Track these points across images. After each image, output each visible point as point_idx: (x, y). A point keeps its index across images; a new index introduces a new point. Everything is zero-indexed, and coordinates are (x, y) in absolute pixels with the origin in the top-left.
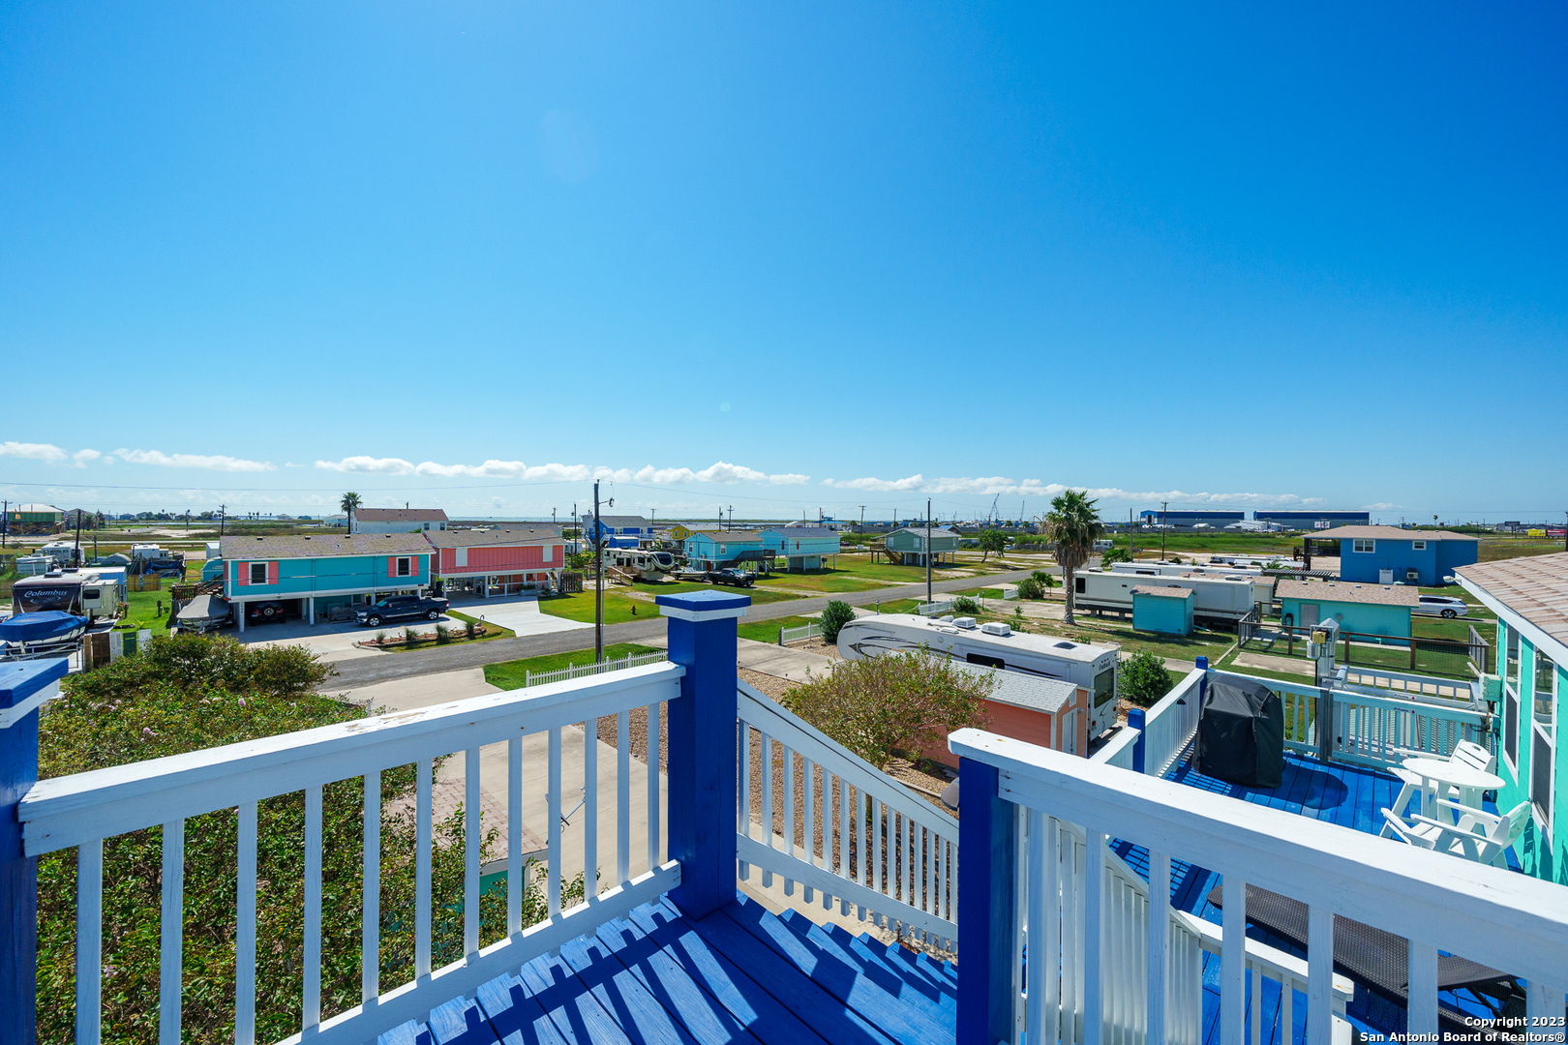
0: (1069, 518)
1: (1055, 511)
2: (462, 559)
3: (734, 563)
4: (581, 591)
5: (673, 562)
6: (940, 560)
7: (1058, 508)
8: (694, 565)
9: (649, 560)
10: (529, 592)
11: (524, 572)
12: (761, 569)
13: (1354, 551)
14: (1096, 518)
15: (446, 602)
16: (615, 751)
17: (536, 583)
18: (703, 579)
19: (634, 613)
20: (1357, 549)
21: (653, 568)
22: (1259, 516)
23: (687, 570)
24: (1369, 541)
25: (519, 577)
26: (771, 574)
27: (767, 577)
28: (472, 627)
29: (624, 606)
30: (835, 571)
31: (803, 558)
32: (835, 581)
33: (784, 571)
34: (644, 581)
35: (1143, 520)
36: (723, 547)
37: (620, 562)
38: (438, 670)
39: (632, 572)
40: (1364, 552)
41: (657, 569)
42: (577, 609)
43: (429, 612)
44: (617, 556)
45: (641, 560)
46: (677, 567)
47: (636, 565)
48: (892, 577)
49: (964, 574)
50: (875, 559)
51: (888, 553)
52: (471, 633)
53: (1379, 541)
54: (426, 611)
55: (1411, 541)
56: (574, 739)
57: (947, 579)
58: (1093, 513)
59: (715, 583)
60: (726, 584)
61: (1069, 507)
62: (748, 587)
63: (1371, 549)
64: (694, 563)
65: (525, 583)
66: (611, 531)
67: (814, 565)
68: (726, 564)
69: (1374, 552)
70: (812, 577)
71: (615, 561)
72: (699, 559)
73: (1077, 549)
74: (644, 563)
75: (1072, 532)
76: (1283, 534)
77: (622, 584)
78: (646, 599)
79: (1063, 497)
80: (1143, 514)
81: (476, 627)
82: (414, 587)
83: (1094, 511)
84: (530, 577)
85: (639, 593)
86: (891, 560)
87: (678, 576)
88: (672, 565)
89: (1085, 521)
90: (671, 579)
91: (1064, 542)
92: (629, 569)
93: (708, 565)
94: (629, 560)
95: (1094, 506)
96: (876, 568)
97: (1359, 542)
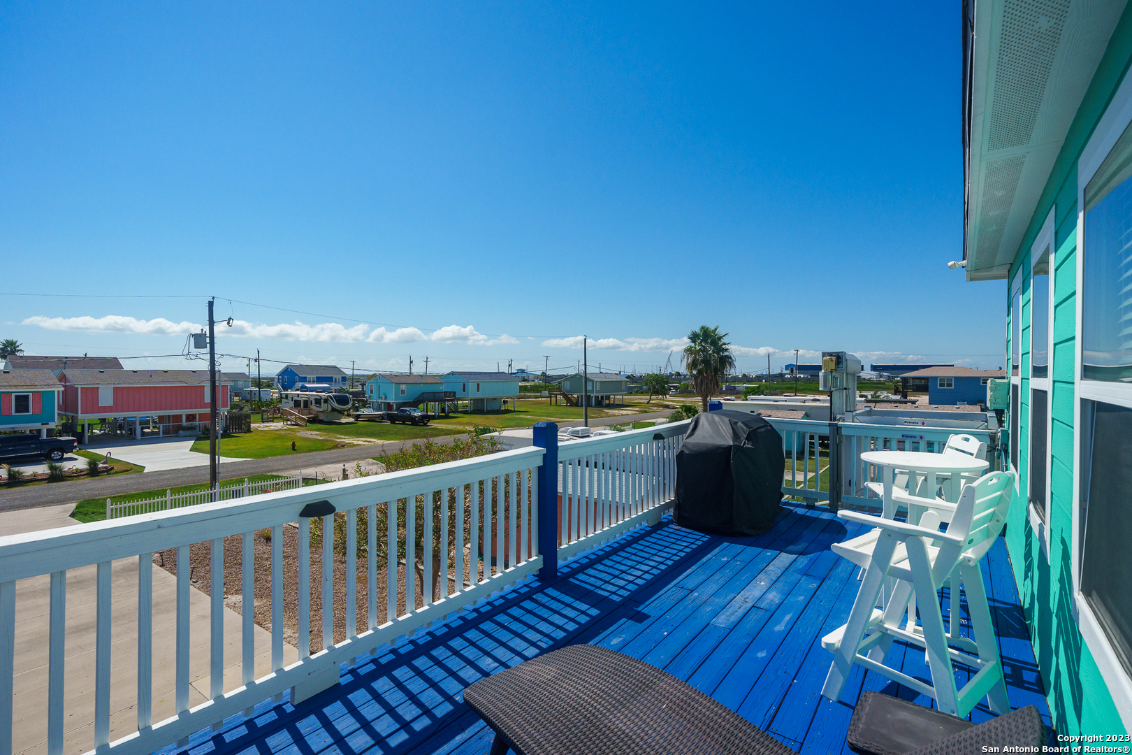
0: (704, 350)
1: (693, 345)
2: (106, 398)
3: (415, 404)
4: (249, 431)
5: (351, 403)
6: (612, 402)
7: (694, 341)
8: (375, 407)
9: (326, 401)
10: (188, 433)
11: (184, 412)
12: (443, 410)
13: (938, 387)
14: (727, 350)
15: (74, 441)
16: (174, 578)
17: (197, 423)
18: (381, 419)
19: (294, 449)
20: (941, 385)
21: (330, 409)
22: (874, 368)
23: (366, 411)
24: (950, 379)
25: (178, 417)
26: (450, 415)
27: (447, 417)
28: (96, 465)
29: (286, 444)
30: (514, 411)
31: (484, 399)
32: (510, 419)
33: (466, 412)
34: (321, 422)
35: (788, 372)
36: (403, 387)
37: (297, 404)
38: (19, 507)
39: (310, 413)
40: (946, 387)
41: (334, 410)
42: (234, 447)
43: (52, 451)
44: (295, 398)
45: (318, 401)
46: (357, 409)
47: (314, 407)
48: (564, 416)
49: (629, 412)
50: (553, 402)
51: (565, 396)
52: (93, 471)
53: (957, 379)
54: (48, 449)
55: (979, 378)
56: (126, 570)
57: (614, 415)
58: (723, 347)
59: (393, 422)
60: (404, 423)
61: (705, 340)
62: (425, 425)
63: (949, 385)
64: (375, 405)
65: (184, 423)
66: (304, 379)
67: (495, 407)
68: (405, 404)
69: (953, 387)
70: (490, 416)
71: (292, 404)
72: (380, 401)
73: (710, 378)
74: (320, 404)
75: (706, 362)
76: (891, 381)
77: (297, 425)
78: (315, 437)
79: (698, 330)
80: (787, 367)
81: (101, 465)
82: (37, 426)
83: (725, 344)
84: (191, 418)
85: (310, 432)
86: (567, 402)
87: (357, 417)
88: (350, 406)
89: (718, 354)
90: (351, 420)
91: (700, 372)
92: (306, 411)
93: (389, 406)
94: (306, 402)
95: (724, 340)
96: (552, 409)
97: (942, 379)
